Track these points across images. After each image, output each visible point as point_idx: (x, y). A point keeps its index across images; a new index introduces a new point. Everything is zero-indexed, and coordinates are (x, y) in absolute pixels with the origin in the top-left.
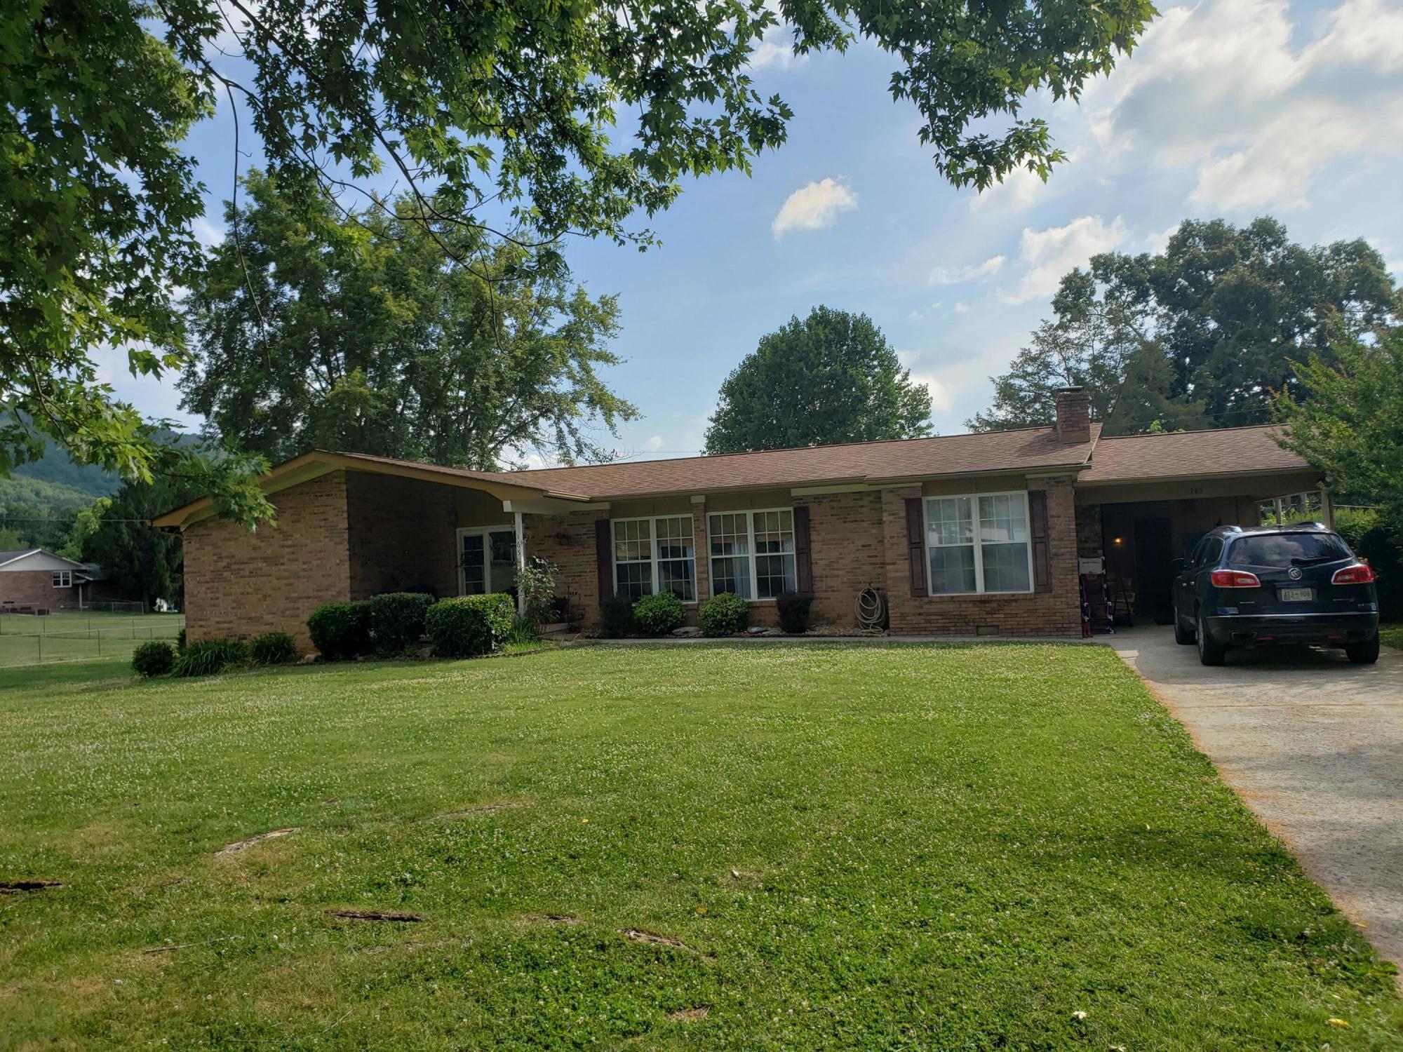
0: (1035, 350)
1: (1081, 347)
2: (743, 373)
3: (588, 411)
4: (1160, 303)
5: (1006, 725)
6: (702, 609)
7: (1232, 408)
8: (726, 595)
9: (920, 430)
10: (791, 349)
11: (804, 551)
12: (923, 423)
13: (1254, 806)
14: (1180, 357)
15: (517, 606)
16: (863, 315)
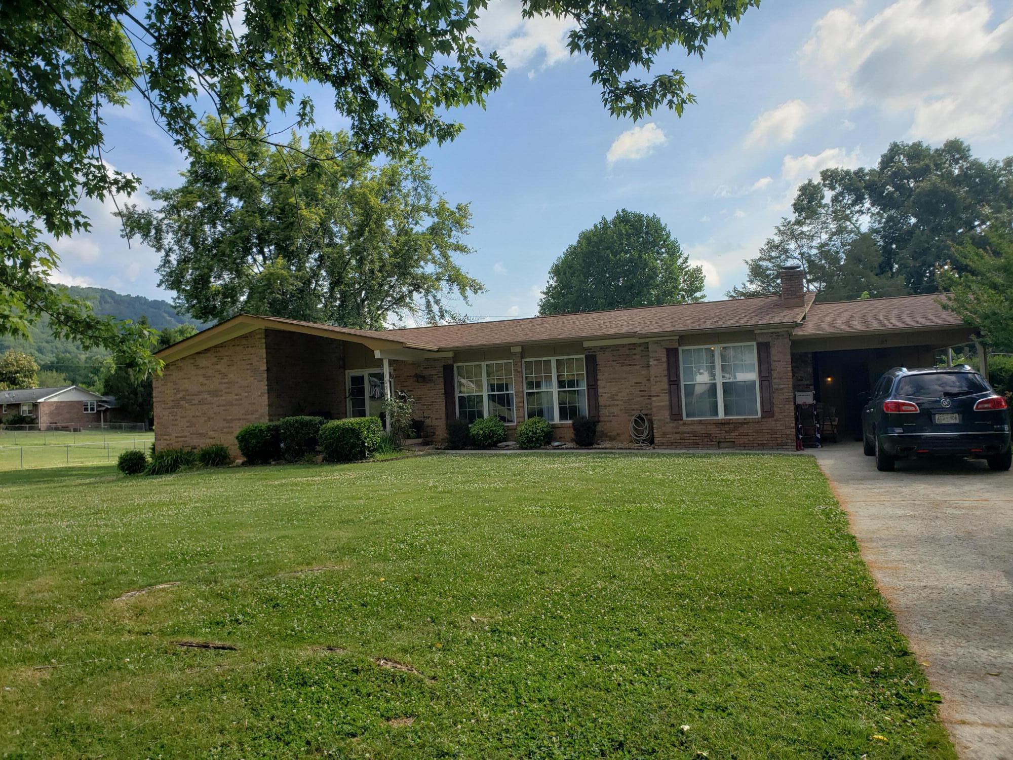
0: (777, 239)
1: (811, 237)
2: (566, 259)
3: (448, 286)
4: (873, 205)
5: (713, 513)
6: (519, 429)
7: (927, 282)
8: (536, 419)
9: (696, 298)
10: (601, 241)
11: (593, 386)
12: (698, 294)
13: (878, 575)
14: (888, 244)
15: (384, 426)
16: (654, 215)
